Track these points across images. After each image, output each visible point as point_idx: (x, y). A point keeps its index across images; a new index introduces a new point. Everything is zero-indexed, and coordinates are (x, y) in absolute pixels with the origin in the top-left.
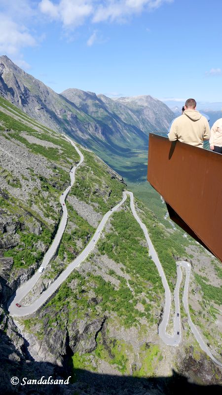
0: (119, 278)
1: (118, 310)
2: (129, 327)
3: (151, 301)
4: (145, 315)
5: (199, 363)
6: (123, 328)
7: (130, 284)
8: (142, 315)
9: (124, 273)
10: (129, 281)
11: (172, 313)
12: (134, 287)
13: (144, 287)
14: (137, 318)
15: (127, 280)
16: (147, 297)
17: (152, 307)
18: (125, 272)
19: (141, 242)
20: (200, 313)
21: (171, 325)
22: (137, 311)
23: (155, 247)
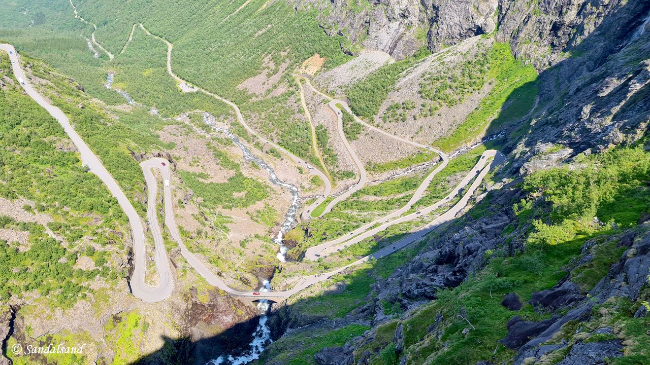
0: (25, 227)
1: (39, 285)
2: (70, 305)
3: (104, 244)
4: (98, 273)
5: (209, 305)
6: (58, 312)
7: (53, 230)
8: (91, 275)
9: (34, 214)
10: (50, 225)
11: (149, 250)
12: (63, 232)
13: (86, 226)
14: (82, 284)
15: (45, 225)
16: (95, 241)
17: (110, 254)
18: (36, 211)
19: (58, 145)
20: (199, 233)
21: (152, 269)
22: (81, 273)
23: (92, 146)
